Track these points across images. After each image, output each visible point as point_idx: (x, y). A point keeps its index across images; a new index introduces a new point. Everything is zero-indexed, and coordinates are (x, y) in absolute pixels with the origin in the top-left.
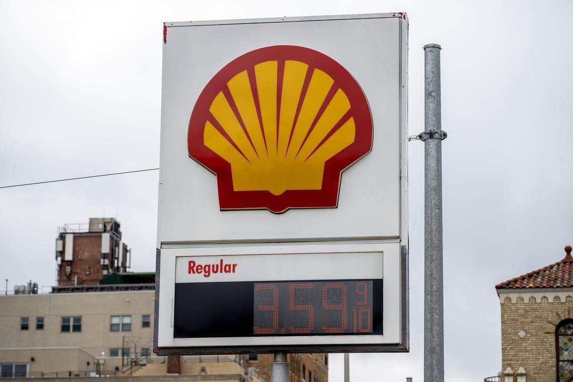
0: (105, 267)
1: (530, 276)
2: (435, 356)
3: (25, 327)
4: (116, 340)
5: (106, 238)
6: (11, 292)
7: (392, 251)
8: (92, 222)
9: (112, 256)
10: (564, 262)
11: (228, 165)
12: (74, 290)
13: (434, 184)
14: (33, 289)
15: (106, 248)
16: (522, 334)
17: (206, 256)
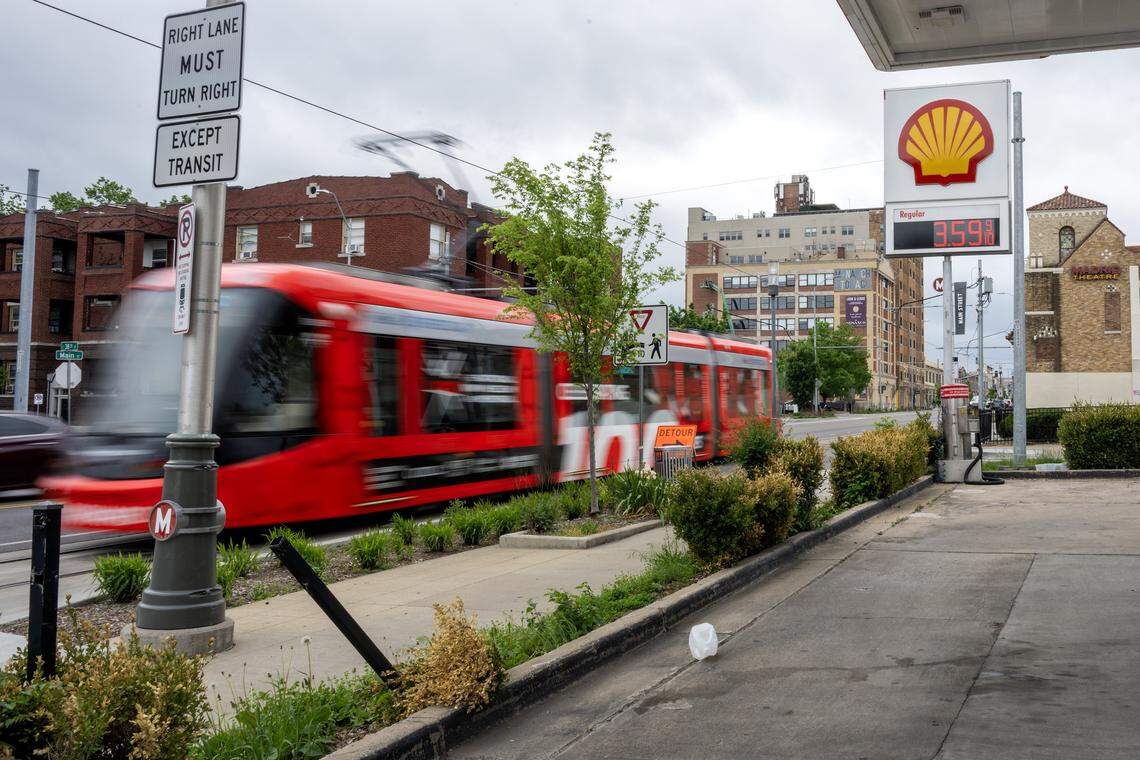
0: (801, 202)
1: (1045, 203)
2: (1020, 255)
3: (760, 236)
4: (809, 241)
5: (801, 186)
6: (751, 217)
7: (1004, 203)
8: (793, 177)
9: (805, 195)
10: (1064, 195)
11: (920, 162)
12: (785, 215)
13: (1019, 165)
14: (763, 215)
15: (801, 192)
16: (1040, 235)
17: (909, 208)
